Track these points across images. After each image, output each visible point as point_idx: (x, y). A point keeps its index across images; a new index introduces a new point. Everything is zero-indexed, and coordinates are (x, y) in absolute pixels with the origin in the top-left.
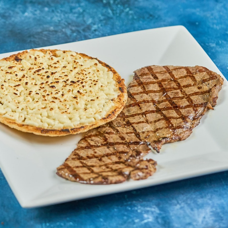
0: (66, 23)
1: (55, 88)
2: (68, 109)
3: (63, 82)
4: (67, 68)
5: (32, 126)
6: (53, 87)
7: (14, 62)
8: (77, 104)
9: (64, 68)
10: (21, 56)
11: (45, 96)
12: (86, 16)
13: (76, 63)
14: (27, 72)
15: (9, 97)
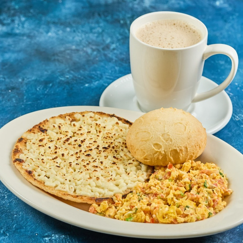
0: (87, 43)
1: (91, 156)
2: (112, 175)
3: (96, 149)
4: (91, 132)
5: (86, 197)
6: (88, 155)
7: (41, 134)
8: (119, 169)
9: (89, 133)
10: (43, 126)
11: (86, 165)
12: (105, 36)
13: (99, 126)
14: (57, 142)
15: (53, 170)
